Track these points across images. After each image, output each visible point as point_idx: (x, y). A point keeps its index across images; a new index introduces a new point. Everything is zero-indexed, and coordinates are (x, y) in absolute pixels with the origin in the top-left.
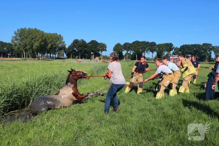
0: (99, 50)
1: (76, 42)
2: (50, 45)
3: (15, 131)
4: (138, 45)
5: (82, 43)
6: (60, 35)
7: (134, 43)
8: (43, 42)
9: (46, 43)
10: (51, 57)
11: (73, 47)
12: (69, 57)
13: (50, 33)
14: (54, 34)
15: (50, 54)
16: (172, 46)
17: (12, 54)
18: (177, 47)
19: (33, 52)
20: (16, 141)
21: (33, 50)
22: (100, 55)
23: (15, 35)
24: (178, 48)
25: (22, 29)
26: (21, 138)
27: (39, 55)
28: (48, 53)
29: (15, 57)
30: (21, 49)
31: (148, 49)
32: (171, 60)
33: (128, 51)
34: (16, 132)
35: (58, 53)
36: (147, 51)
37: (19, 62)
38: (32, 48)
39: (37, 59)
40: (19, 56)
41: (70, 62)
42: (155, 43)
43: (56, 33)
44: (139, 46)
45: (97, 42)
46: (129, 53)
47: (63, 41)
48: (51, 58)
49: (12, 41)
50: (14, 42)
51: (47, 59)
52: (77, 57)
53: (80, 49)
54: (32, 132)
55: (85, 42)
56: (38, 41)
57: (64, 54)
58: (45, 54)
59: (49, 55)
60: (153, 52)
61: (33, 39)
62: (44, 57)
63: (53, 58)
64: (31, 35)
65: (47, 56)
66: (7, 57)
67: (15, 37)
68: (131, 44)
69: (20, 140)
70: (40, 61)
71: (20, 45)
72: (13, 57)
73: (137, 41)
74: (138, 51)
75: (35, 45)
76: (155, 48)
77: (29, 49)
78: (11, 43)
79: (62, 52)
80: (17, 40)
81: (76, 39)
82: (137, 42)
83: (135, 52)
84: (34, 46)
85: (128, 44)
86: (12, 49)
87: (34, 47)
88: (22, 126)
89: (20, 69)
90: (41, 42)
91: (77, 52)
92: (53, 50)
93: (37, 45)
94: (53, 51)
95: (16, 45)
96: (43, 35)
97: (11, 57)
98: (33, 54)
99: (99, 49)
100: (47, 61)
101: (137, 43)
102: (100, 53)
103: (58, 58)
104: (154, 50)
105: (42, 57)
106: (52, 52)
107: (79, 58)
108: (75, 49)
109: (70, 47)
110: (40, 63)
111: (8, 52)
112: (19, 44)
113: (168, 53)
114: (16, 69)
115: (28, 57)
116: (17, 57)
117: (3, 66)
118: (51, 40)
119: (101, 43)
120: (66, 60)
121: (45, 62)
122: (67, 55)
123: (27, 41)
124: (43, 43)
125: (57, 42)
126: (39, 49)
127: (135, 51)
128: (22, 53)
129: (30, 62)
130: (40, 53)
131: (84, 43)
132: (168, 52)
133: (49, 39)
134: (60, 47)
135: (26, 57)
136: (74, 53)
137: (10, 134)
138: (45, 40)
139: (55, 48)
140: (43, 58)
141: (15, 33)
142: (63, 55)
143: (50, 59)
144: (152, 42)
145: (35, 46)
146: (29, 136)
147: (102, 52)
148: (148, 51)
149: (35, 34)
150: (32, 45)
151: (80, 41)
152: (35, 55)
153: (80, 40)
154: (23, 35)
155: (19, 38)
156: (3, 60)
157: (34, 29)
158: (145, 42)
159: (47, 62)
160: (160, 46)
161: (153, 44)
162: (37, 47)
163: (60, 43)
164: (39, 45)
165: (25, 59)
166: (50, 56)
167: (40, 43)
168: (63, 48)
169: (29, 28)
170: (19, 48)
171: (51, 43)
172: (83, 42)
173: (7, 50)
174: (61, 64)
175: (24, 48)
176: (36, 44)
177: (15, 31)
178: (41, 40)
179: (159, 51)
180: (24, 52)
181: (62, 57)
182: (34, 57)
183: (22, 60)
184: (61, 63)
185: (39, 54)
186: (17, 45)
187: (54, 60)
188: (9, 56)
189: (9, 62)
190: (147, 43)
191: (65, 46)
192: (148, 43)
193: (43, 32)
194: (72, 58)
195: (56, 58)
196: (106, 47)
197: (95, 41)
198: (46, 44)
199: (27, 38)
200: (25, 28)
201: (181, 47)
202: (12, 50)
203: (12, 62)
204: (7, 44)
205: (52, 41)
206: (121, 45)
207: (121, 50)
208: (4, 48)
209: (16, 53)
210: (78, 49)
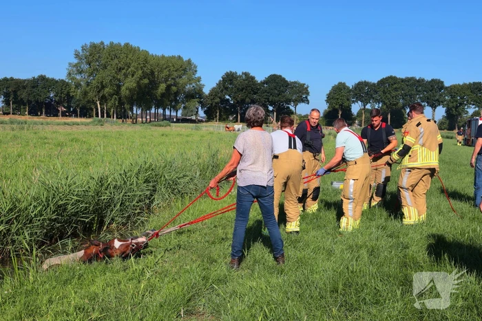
0: (288, 101)
1: (229, 78)
2: (163, 87)
3: (64, 278)
4: (395, 86)
5: (246, 82)
6: (189, 62)
7: (382, 82)
8: (144, 78)
9: (154, 81)
10: (167, 117)
11: (222, 91)
12: (210, 116)
13: (163, 57)
14: (173, 57)
15: (164, 110)
17: (68, 107)
19: (121, 103)
20: (65, 297)
21: (120, 98)
22: (292, 113)
23: (75, 61)
25: (94, 44)
26: (75, 293)
27: (135, 112)
28: (157, 107)
29: (76, 116)
30: (91, 95)
31: (420, 98)
33: (365, 102)
34: (67, 280)
35: (184, 108)
37: (84, 129)
38: (117, 92)
39: (129, 121)
40: (85, 112)
41: (211, 129)
42: (442, 82)
43: (180, 57)
44: (396, 89)
45: (284, 79)
46: (368, 109)
47: (197, 76)
48: (166, 119)
49: (70, 74)
50: (73, 79)
51: (155, 123)
52: (231, 119)
53: (240, 96)
54: (100, 282)
55: (253, 78)
56: (133, 75)
57: (197, 109)
58: (150, 109)
59: (161, 111)
60: (434, 107)
61: (120, 69)
62: (148, 117)
63: (170, 119)
64: (116, 61)
65: (156, 115)
66: (56, 115)
67: (76, 66)
68: (374, 84)
69: (73, 295)
70: (138, 128)
71: (88, 84)
72: (70, 116)
73: (391, 77)
74: (394, 105)
75: (126, 85)
76: (441, 95)
77: (111, 95)
78: (67, 81)
79: (194, 103)
80: (80, 72)
81: (231, 72)
82: (390, 80)
83: (385, 107)
84: (123, 88)
85: (366, 84)
86: (68, 94)
87: (124, 91)
88: (80, 269)
89: (85, 147)
90: (141, 79)
91: (233, 106)
92: (170, 98)
93: (131, 87)
94: (171, 101)
95: (78, 85)
96: (146, 61)
97: (67, 116)
98: (121, 108)
99: (290, 97)
100: (156, 126)
101: (389, 83)
102: (292, 108)
103: (184, 121)
104: (438, 100)
105: (144, 116)
106: (169, 103)
107: (237, 121)
108: (227, 97)
109: (214, 93)
110: (135, 133)
111: (59, 103)
112: (87, 82)
113: (477, 109)
114: (77, 146)
115: (109, 116)
116: (81, 117)
117: (46, 138)
118: (166, 72)
119: (295, 83)
120: (204, 124)
121: (148, 130)
122: (205, 112)
123: (105, 75)
124: (146, 81)
125: (181, 77)
126: (135, 97)
127: (384, 103)
128: (93, 107)
129: (113, 127)
130: (139, 106)
131: (249, 82)
132: (478, 107)
133: (161, 71)
134: (189, 92)
135: (102, 116)
136: (225, 107)
137: (54, 283)
138: (152, 73)
139: (177, 94)
140: (144, 119)
141: (77, 55)
142: (197, 112)
143: (161, 123)
144: (433, 80)
145: (127, 89)
146: (93, 288)
147: (296, 105)
149: (127, 57)
150: (119, 87)
151: (240, 76)
152: (125, 111)
153: (239, 73)
154: (97, 60)
155: (85, 67)
156: (48, 124)
157: (123, 44)
158: (412, 79)
159: (154, 128)
160: (455, 91)
161: (436, 85)
162: (130, 90)
163: (190, 80)
164: (135, 85)
165: (100, 121)
166: (164, 115)
167: (138, 82)
168: (196, 94)
169: (112, 43)
170: (85, 93)
171: (166, 81)
172: (249, 79)
173: (57, 99)
174: (187, 136)
175: (99, 92)
176: (129, 84)
177: (76, 51)
178: (140, 72)
179: (451, 105)
180: (98, 103)
181: (194, 118)
182: (123, 116)
183: (92, 122)
184: (189, 131)
185: (135, 108)
186: (80, 85)
187: (172, 124)
188: (60, 114)
189: (61, 129)
190: (418, 81)
191: (201, 90)
192: (420, 82)
193: (147, 52)
194: (220, 120)
195: (178, 121)
196: (308, 93)
197: (280, 76)
198: (154, 84)
199: (105, 67)
200: (102, 43)
202: (69, 98)
203: (68, 129)
204: (57, 82)
205: (169, 75)
206: (348, 88)
207: (348, 100)
208: (49, 92)
209: (78, 106)
210: (234, 98)
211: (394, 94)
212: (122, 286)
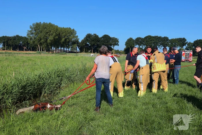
0: (111, 45)
1: (89, 36)
2: (63, 39)
3: (26, 119)
4: (150, 39)
5: (95, 37)
6: (73, 30)
7: (146, 38)
8: (56, 36)
9: (60, 37)
10: (65, 51)
11: (86, 41)
12: (81, 51)
13: (63, 28)
14: (67, 28)
15: (64, 48)
16: (185, 41)
17: (27, 47)
18: (190, 42)
19: (47, 46)
20: (26, 128)
21: (47, 44)
22: (112, 49)
23: (30, 30)
24: (192, 43)
25: (37, 23)
26: (30, 126)
27: (53, 49)
28: (61, 47)
29: (30, 51)
30: (36, 42)
31: (160, 44)
32: (183, 55)
33: (140, 45)
34: (27, 120)
35: (72, 47)
36: (159, 46)
37: (34, 55)
38: (46, 41)
39: (51, 52)
40: (34, 49)
41: (82, 56)
42: (168, 38)
43: (70, 28)
44: (151, 40)
45: (109, 36)
46: (141, 48)
47: (76, 35)
48: (64, 52)
49: (28, 34)
50: (29, 36)
51: (60, 53)
52: (89, 51)
53: (93, 43)
54: (41, 120)
55: (98, 36)
56: (52, 35)
57: (77, 48)
58: (58, 48)
59: (63, 48)
61: (47, 33)
62: (58, 51)
63: (66, 52)
64: (46, 30)
65: (61, 50)
66: (23, 50)
67: (30, 31)
68: (143, 38)
69: (30, 127)
70: (54, 55)
71: (35, 38)
72: (28, 51)
73: (149, 36)
75: (49, 39)
76: (167, 43)
77: (44, 43)
78: (27, 37)
79: (75, 46)
80: (32, 34)
81: (89, 34)
84: (48, 40)
85: (140, 38)
86: (27, 42)
87: (49, 41)
88: (32, 115)
89: (34, 62)
90: (55, 36)
91: (90, 47)
92: (66, 44)
93: (51, 39)
94: (67, 45)
95: (31, 39)
96: (57, 29)
97: (27, 50)
98: (47, 48)
99: (111, 43)
100: (61, 54)
101: (149, 38)
102: (112, 47)
103: (72, 52)
104: (166, 45)
105: (56, 50)
106: (66, 46)
107: (91, 52)
108: (88, 43)
109: (83, 41)
110: (53, 57)
111: (24, 46)
112: (35, 37)
113: (180, 48)
114: (30, 62)
115: (43, 50)
116: (32, 51)
117: (19, 59)
118: (64, 34)
119: (113, 38)
120: (79, 53)
121: (58, 56)
122: (79, 49)
123: (42, 35)
124: (57, 37)
125: (70, 36)
126: (53, 43)
127: (147, 45)
128: (37, 47)
129: (45, 55)
130: (54, 47)
131: (96, 37)
132: (181, 47)
133: (63, 33)
134: (73, 41)
135: (40, 51)
136: (87, 47)
137: (21, 122)
138: (59, 34)
139: (69, 42)
140: (56, 52)
141: (31, 27)
142: (76, 49)
143: (63, 53)
144: (164, 37)
145: (50, 40)
146: (38, 124)
147: (114, 46)
148: (160, 46)
149: (50, 28)
150: (47, 39)
151: (93, 35)
152: (49, 48)
153: (92, 34)
154: (38, 29)
155: (34, 32)
156: (19, 53)
157: (48, 23)
158: (157, 36)
159: (60, 55)
160: (173, 41)
161: (166, 39)
162: (51, 41)
163: (74, 37)
164: (53, 39)
165: (39, 52)
166: (64, 50)
167: (54, 38)
168: (76, 42)
169: (44, 23)
170: (34, 42)
171: (64, 37)
172: (96, 36)
173: (23, 44)
174: (73, 58)
175: (39, 41)
176: (51, 38)
177: (30, 26)
178: (55, 34)
179: (171, 46)
180: (39, 45)
181: (75, 51)
182: (48, 50)
183: (37, 53)
184: (74, 56)
185: (53, 48)
186: (32, 39)
187: (67, 54)
188: (24, 50)
189: (25, 56)
190: (159, 37)
191: (78, 41)
192: (160, 38)
193: (57, 26)
194: (85, 52)
195: (69, 52)
196: (118, 42)
197: (108, 35)
198: (60, 38)
199: (41, 32)
200: (40, 23)
201: (195, 42)
202: (28, 44)
203: (27, 55)
204: (23, 37)
205: (66, 35)
206: (133, 40)
207: (133, 44)
208: (20, 41)
209: (31, 47)
210: (90, 44)
211: (150, 42)
212: (50, 122)
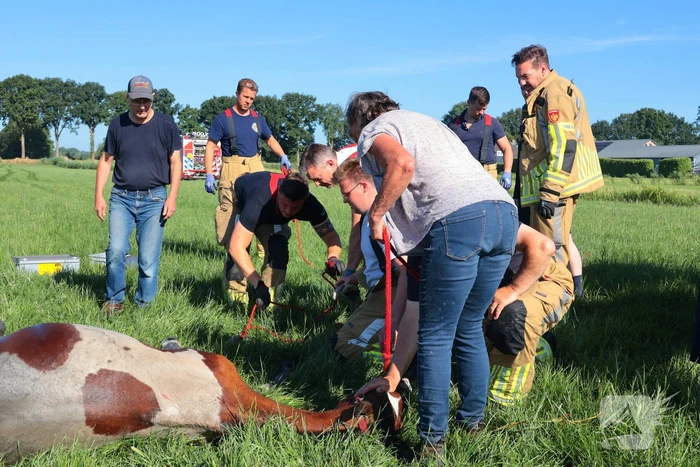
4: (28, 91)
7: (7, 84)
16: (171, 102)
18: (188, 107)
24: (194, 112)
31: (70, 111)
32: (187, 152)
36: (67, 119)
42: (102, 88)
44: (31, 97)
60: (92, 124)
73: (21, 77)
74: (30, 121)
76: (101, 107)
82: (20, 82)
83: (15, 124)
101: (20, 86)
104: (97, 115)
127: (14, 119)
144: (88, 84)
148: (71, 120)
158: (55, 81)
161: (93, 92)
190: (66, 85)
192: (68, 86)
201: (204, 106)
211: (28, 103)
